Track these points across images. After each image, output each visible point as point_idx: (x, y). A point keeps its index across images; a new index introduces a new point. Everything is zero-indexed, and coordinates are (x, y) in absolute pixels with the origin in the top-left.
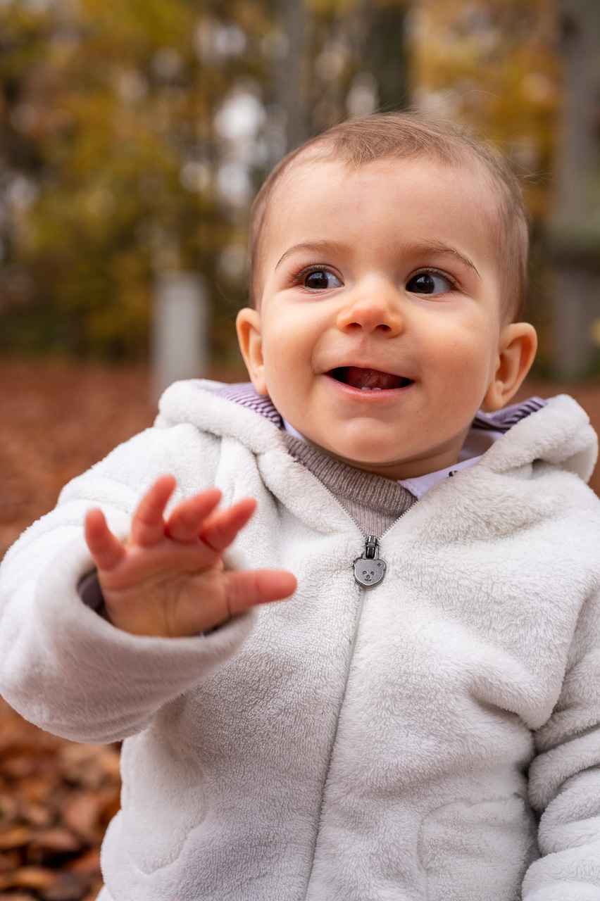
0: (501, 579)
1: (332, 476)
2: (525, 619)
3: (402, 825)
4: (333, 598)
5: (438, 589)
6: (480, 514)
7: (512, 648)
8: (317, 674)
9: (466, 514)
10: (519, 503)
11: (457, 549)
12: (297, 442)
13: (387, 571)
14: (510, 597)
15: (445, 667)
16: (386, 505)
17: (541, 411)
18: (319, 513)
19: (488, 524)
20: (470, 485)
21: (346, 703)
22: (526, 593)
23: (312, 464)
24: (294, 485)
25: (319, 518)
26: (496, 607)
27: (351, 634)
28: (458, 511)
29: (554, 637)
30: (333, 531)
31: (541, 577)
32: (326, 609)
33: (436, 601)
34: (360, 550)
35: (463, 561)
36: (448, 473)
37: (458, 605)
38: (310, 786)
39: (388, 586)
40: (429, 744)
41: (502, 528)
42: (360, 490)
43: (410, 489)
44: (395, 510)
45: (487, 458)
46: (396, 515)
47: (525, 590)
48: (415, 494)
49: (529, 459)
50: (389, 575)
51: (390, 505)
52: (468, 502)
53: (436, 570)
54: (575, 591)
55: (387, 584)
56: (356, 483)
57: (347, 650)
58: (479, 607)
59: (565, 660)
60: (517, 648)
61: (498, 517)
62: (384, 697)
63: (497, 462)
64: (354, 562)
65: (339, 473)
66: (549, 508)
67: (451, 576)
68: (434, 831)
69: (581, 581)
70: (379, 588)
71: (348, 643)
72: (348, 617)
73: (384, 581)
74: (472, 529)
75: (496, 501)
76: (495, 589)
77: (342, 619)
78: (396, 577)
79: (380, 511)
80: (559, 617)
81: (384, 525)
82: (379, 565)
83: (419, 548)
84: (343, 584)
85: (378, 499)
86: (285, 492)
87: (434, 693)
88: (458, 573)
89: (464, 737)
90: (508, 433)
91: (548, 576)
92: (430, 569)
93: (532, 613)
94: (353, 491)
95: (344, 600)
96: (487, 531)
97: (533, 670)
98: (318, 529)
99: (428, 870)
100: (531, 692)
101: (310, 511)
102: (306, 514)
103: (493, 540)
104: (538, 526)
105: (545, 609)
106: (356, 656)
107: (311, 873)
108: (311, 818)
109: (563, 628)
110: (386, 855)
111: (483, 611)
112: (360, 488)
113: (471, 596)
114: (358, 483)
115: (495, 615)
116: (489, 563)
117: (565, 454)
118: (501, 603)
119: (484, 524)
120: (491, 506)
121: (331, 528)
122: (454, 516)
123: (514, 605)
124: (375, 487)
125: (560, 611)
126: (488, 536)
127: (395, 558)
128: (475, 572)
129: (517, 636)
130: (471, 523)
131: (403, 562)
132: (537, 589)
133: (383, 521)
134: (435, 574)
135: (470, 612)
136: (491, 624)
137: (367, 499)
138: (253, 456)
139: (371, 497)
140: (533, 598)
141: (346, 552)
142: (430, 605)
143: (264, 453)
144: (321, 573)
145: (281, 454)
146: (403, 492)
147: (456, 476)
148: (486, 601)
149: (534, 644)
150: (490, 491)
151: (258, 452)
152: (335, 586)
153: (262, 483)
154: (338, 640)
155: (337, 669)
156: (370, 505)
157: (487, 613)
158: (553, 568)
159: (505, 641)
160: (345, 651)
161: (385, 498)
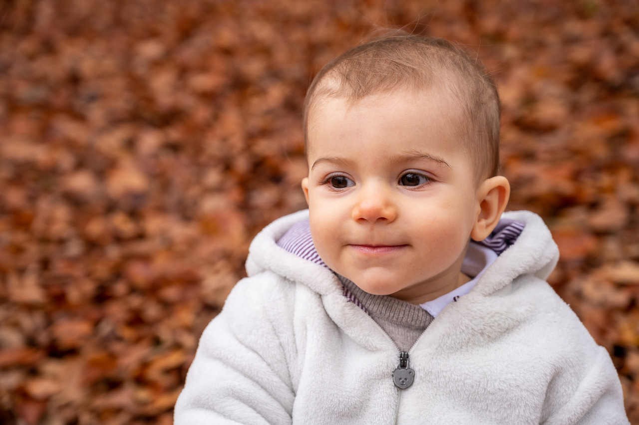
0: (493, 378)
2: (510, 404)
4: (380, 399)
5: (451, 387)
6: (476, 329)
7: (502, 422)
9: (466, 331)
10: (503, 317)
11: (462, 355)
13: (415, 377)
14: (500, 390)
16: (413, 323)
18: (367, 338)
19: (482, 334)
20: (468, 309)
24: (348, 319)
25: (368, 341)
26: (491, 397)
27: (393, 423)
28: (461, 329)
29: (531, 414)
30: (377, 350)
31: (520, 373)
32: (375, 408)
33: (450, 395)
34: (396, 363)
35: (467, 366)
36: (453, 298)
37: (465, 396)
39: (417, 389)
41: (493, 336)
42: (394, 314)
43: (428, 311)
44: (420, 326)
45: (480, 286)
46: (421, 329)
47: (510, 384)
48: (432, 314)
50: (417, 380)
51: (416, 323)
52: (467, 322)
53: (448, 374)
54: (544, 382)
55: (416, 387)
56: (391, 309)
58: (479, 397)
60: (506, 423)
61: (489, 329)
64: (393, 372)
65: (379, 302)
66: (523, 316)
69: (548, 374)
70: (411, 390)
73: (414, 385)
74: (471, 340)
75: (486, 319)
76: (489, 385)
77: (387, 415)
78: (421, 382)
79: (409, 327)
80: (533, 401)
81: (412, 337)
82: (410, 372)
83: (436, 359)
84: (387, 387)
85: (407, 319)
86: (343, 324)
91: (525, 372)
92: (444, 374)
93: (515, 399)
94: (389, 315)
95: (387, 401)
96: (482, 339)
98: (367, 348)
101: (361, 337)
102: (359, 339)
103: (486, 345)
104: (517, 330)
105: (524, 396)
109: (536, 407)
111: (482, 400)
112: (395, 312)
113: (473, 391)
114: (393, 308)
115: (490, 402)
116: (485, 366)
118: (494, 394)
119: (479, 335)
120: (483, 323)
121: (376, 348)
122: (458, 333)
123: (502, 395)
124: (404, 311)
125: (535, 397)
126: (483, 342)
127: (420, 368)
128: (475, 374)
129: (505, 415)
130: (470, 336)
131: (426, 370)
132: (518, 383)
133: (411, 335)
134: (447, 377)
135: (473, 401)
136: (487, 408)
137: (399, 320)
138: (318, 296)
139: (403, 318)
140: (515, 390)
141: (388, 365)
142: (445, 400)
143: (327, 295)
144: (370, 382)
145: (338, 296)
146: (424, 313)
147: (459, 301)
148: (484, 393)
149: (517, 419)
150: (482, 312)
151: (322, 294)
152: (381, 390)
153: (326, 315)
156: (402, 324)
157: (484, 401)
158: (528, 365)
159: (498, 419)
161: (412, 319)
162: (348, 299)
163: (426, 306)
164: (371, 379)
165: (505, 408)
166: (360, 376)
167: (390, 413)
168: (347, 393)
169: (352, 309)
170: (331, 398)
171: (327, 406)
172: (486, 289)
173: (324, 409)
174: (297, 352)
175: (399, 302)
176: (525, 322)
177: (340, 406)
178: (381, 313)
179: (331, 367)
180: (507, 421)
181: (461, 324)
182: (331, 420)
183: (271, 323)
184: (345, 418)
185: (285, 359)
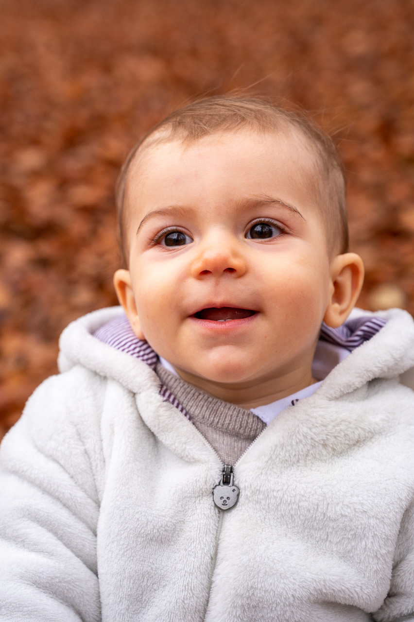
0: (335, 501)
2: (355, 534)
4: (197, 522)
5: (282, 510)
6: (317, 439)
7: (345, 556)
8: (184, 588)
9: (304, 441)
10: (351, 425)
13: (240, 496)
14: (342, 516)
16: (241, 431)
18: (184, 446)
19: (325, 446)
20: (308, 415)
22: (355, 511)
25: (184, 450)
26: (331, 524)
27: (212, 552)
28: (298, 439)
29: (380, 547)
30: (196, 461)
31: (369, 497)
32: (190, 532)
33: (281, 520)
34: (217, 477)
36: (291, 401)
41: (338, 448)
43: (260, 417)
44: (249, 435)
45: (324, 388)
46: (251, 439)
47: (355, 509)
48: (265, 421)
51: (245, 431)
52: (305, 430)
53: (280, 494)
54: (397, 508)
55: (240, 508)
56: (216, 413)
57: (209, 566)
58: (317, 524)
60: (349, 557)
61: (332, 439)
62: (235, 607)
64: (213, 489)
65: (203, 403)
69: (404, 499)
70: (234, 512)
71: (210, 560)
73: (238, 505)
74: (311, 452)
75: (330, 427)
76: (330, 509)
77: (204, 541)
78: (247, 501)
79: (236, 435)
80: (384, 531)
81: (240, 449)
82: (234, 490)
83: (266, 474)
85: (235, 426)
86: (157, 428)
91: (375, 495)
92: (275, 494)
93: (361, 528)
94: (213, 420)
95: (206, 524)
96: (324, 452)
97: (364, 574)
98: (184, 458)
101: (176, 445)
103: (330, 460)
105: (372, 525)
106: (216, 571)
109: (388, 539)
111: (320, 527)
112: (220, 417)
113: (310, 516)
114: (218, 412)
115: (330, 530)
118: (335, 521)
119: (321, 447)
120: (326, 432)
121: (194, 459)
122: (294, 443)
123: (346, 523)
124: (232, 415)
125: (385, 526)
126: (326, 456)
127: (246, 485)
128: (313, 495)
129: (349, 547)
130: (309, 447)
131: (253, 488)
132: (365, 508)
133: (240, 445)
134: (278, 498)
135: (310, 529)
136: (327, 538)
137: (225, 426)
138: (132, 395)
139: (229, 424)
140: (361, 516)
141: (206, 480)
142: (275, 525)
143: (140, 393)
144: (186, 499)
145: (153, 394)
146: (255, 419)
147: (297, 404)
148: (323, 519)
149: (364, 553)
150: (325, 418)
151: (135, 391)
152: (198, 511)
153: (139, 418)
154: (201, 559)
155: (201, 583)
156: (229, 431)
157: (324, 529)
158: (379, 487)
159: (340, 551)
160: (207, 567)
161: (240, 425)
162: (165, 398)
163: (258, 411)
164: (186, 497)
165: (349, 539)
166: (174, 493)
167: (209, 540)
168: (158, 511)
169: (168, 410)
170: (137, 516)
171: (132, 527)
172: (332, 392)
173: (129, 529)
174: (104, 462)
175: (226, 405)
176: (380, 433)
177: (148, 526)
178: (203, 418)
179: (140, 479)
180: (351, 555)
181: (298, 432)
182: (137, 545)
183: (76, 426)
184: (153, 543)
185: (91, 469)
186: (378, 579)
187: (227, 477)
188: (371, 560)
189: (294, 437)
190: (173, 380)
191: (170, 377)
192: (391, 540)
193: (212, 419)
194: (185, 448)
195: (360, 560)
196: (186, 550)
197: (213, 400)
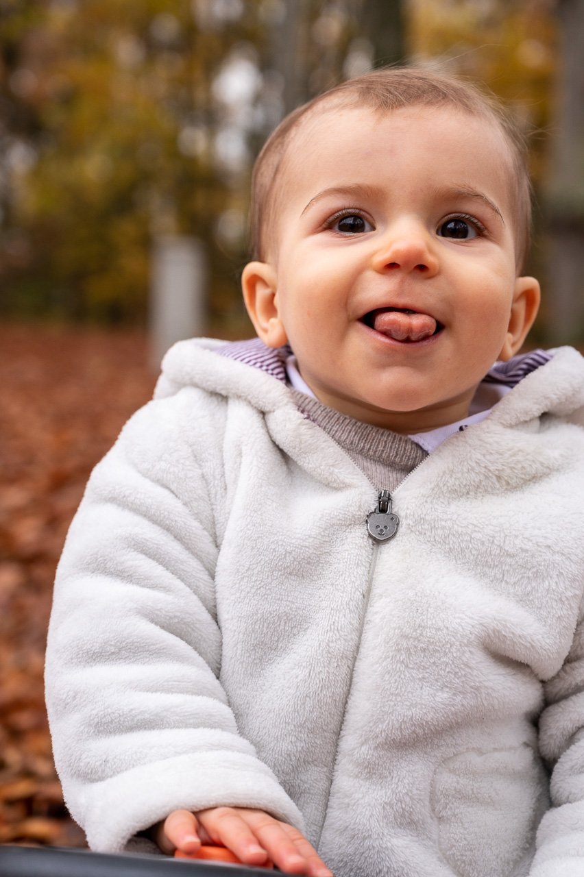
0: (514, 532)
1: (343, 431)
2: (537, 571)
3: (416, 775)
4: (347, 552)
5: (451, 542)
6: (491, 468)
7: (524, 600)
8: (329, 627)
9: (477, 469)
10: (529, 457)
11: (469, 503)
12: (307, 398)
13: (400, 525)
14: (523, 550)
15: (459, 621)
16: (397, 460)
17: (548, 365)
18: (332, 469)
19: (499, 478)
20: (481, 440)
21: (360, 656)
22: (538, 546)
23: (323, 420)
24: (306, 442)
25: (331, 474)
26: (509, 560)
27: (364, 587)
28: (470, 465)
29: (566, 589)
30: (346, 486)
31: (552, 530)
32: (339, 564)
33: (450, 554)
34: (373, 505)
35: (475, 515)
36: (459, 427)
37: (471, 558)
38: (325, 738)
39: (402, 541)
40: (444, 696)
41: (513, 482)
42: (371, 445)
43: (421, 444)
44: (407, 465)
45: (497, 413)
46: (408, 469)
47: (537, 542)
48: (426, 448)
49: (538, 414)
50: (402, 529)
51: (401, 459)
52: (479, 456)
53: (449, 523)
55: (401, 538)
56: (367, 438)
57: (360, 603)
58: (492, 560)
59: (576, 611)
60: (529, 600)
61: (508, 471)
62: (399, 650)
63: (507, 417)
64: (367, 516)
65: (350, 428)
66: (557, 461)
67: (464, 530)
68: (447, 781)
70: (393, 542)
71: (361, 597)
72: (362, 571)
73: (397, 535)
74: (483, 483)
75: (507, 455)
76: (507, 542)
77: (355, 573)
78: (409, 531)
79: (391, 465)
80: (570, 569)
81: (395, 479)
82: (392, 519)
83: (432, 502)
84: (357, 538)
85: (389, 454)
86: (297, 449)
87: (449, 646)
88: (470, 527)
89: (478, 689)
90: (517, 387)
91: (559, 529)
92: (443, 523)
93: (544, 565)
94: (364, 446)
95: (357, 554)
96: (497, 485)
97: (545, 621)
98: (331, 484)
99: (440, 819)
100: (543, 643)
101: (322, 467)
102: (319, 470)
103: (503, 494)
104: (548, 479)
105: (557, 561)
106: (370, 609)
107: (324, 822)
108: (325, 769)
109: (575, 580)
110: (399, 804)
111: (496, 564)
112: (372, 443)
113: (484, 549)
114: (369, 438)
115: (507, 567)
116: (501, 516)
117: (571, 407)
118: (514, 556)
119: (495, 478)
120: (502, 461)
121: (344, 483)
122: (465, 470)
123: (526, 558)
124: (386, 442)
125: (572, 564)
126: (498, 490)
127: (408, 512)
128: (487, 525)
129: (529, 588)
130: (482, 477)
131: (416, 516)
132: (549, 542)
133: (394, 476)
134: (447, 528)
135: (483, 565)
136: (503, 578)
137: (378, 453)
138: (261, 414)
140: (545, 551)
141: (360, 506)
142: (443, 559)
143: (274, 411)
144: (335, 527)
145: (291, 411)
146: (414, 446)
147: (466, 432)
148: (499, 554)
150: (501, 446)
151: (266, 409)
152: (349, 540)
153: (271, 441)
154: (351, 593)
155: (350, 622)
156: (382, 460)
157: (499, 566)
158: (564, 521)
159: (518, 593)
160: (358, 604)
161: (396, 453)
162: (306, 416)
163: (417, 438)
164: (334, 524)
165: (529, 577)
168: (299, 541)
169: (310, 429)
171: (267, 559)
173: (262, 563)
174: (226, 489)
175: (378, 431)
176: (558, 470)
177: (287, 558)
179: (275, 505)
180: (531, 598)
181: (471, 458)
182: (272, 580)
183: (191, 446)
184: (293, 577)
185: (209, 497)
186: (561, 627)
187: (384, 504)
188: (554, 603)
189: (465, 463)
190: (311, 404)
191: (307, 401)
192: (578, 581)
193: (362, 444)
194: (333, 471)
195: (542, 605)
196: (332, 585)
197: (362, 424)
